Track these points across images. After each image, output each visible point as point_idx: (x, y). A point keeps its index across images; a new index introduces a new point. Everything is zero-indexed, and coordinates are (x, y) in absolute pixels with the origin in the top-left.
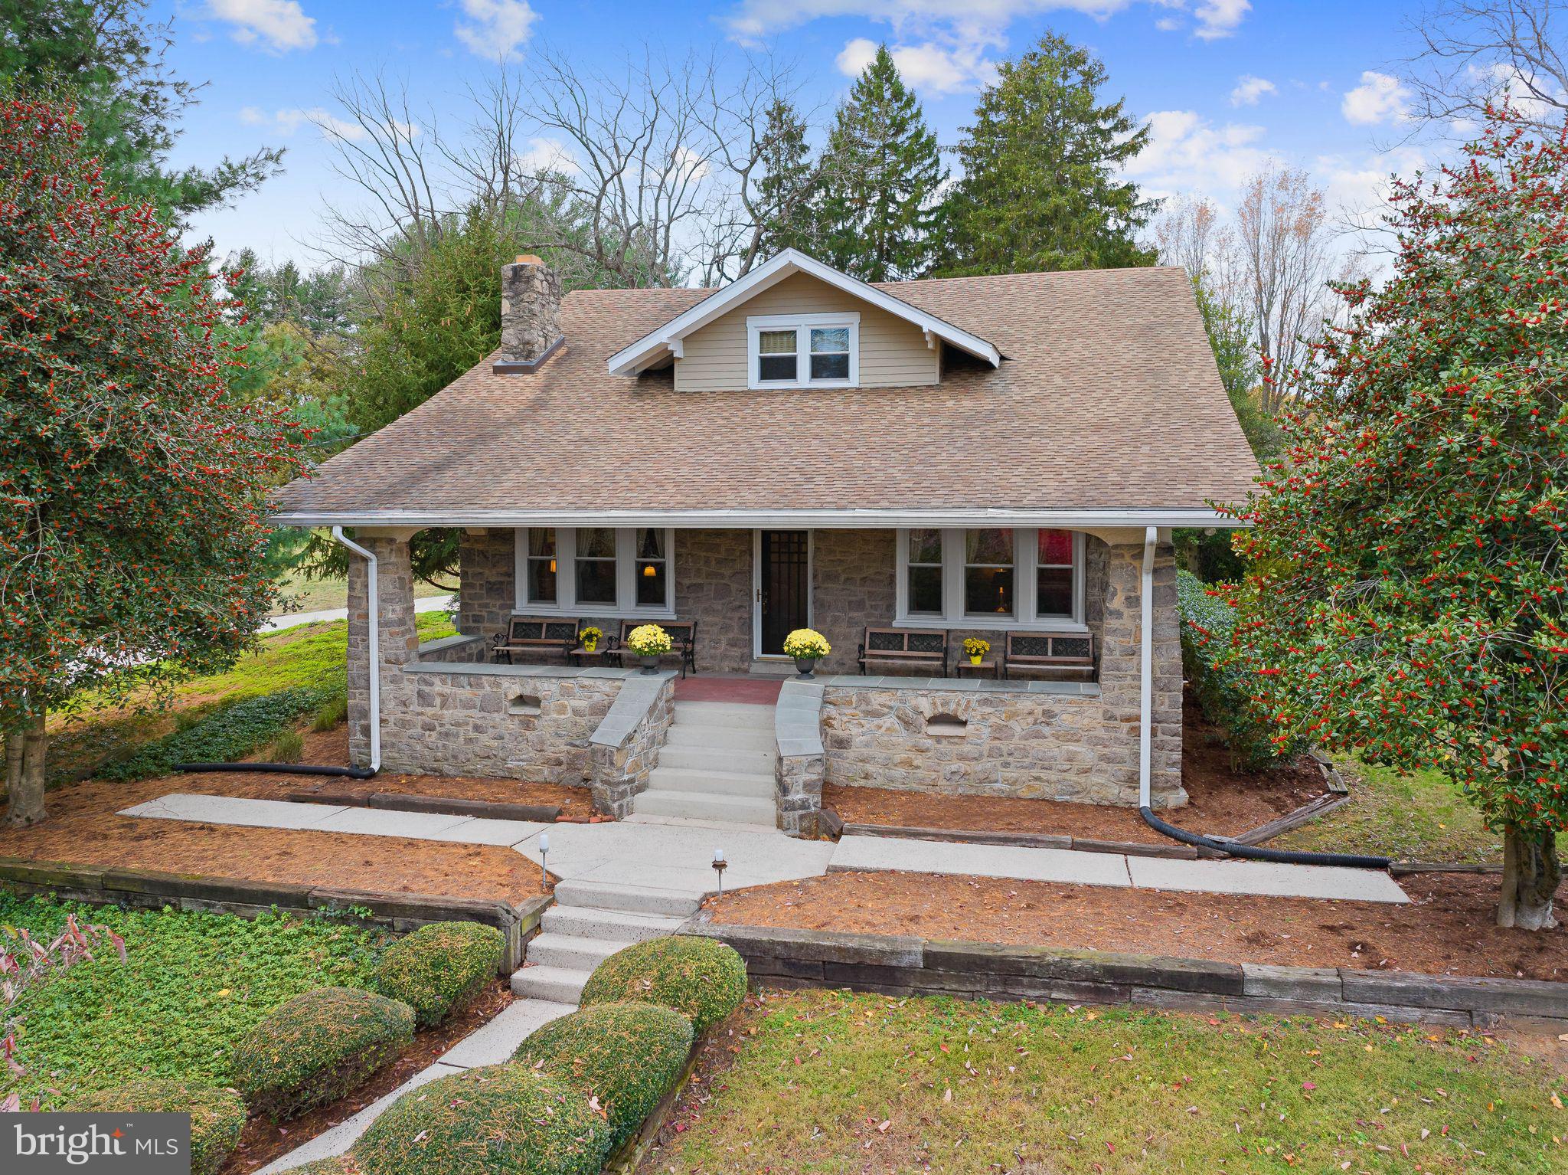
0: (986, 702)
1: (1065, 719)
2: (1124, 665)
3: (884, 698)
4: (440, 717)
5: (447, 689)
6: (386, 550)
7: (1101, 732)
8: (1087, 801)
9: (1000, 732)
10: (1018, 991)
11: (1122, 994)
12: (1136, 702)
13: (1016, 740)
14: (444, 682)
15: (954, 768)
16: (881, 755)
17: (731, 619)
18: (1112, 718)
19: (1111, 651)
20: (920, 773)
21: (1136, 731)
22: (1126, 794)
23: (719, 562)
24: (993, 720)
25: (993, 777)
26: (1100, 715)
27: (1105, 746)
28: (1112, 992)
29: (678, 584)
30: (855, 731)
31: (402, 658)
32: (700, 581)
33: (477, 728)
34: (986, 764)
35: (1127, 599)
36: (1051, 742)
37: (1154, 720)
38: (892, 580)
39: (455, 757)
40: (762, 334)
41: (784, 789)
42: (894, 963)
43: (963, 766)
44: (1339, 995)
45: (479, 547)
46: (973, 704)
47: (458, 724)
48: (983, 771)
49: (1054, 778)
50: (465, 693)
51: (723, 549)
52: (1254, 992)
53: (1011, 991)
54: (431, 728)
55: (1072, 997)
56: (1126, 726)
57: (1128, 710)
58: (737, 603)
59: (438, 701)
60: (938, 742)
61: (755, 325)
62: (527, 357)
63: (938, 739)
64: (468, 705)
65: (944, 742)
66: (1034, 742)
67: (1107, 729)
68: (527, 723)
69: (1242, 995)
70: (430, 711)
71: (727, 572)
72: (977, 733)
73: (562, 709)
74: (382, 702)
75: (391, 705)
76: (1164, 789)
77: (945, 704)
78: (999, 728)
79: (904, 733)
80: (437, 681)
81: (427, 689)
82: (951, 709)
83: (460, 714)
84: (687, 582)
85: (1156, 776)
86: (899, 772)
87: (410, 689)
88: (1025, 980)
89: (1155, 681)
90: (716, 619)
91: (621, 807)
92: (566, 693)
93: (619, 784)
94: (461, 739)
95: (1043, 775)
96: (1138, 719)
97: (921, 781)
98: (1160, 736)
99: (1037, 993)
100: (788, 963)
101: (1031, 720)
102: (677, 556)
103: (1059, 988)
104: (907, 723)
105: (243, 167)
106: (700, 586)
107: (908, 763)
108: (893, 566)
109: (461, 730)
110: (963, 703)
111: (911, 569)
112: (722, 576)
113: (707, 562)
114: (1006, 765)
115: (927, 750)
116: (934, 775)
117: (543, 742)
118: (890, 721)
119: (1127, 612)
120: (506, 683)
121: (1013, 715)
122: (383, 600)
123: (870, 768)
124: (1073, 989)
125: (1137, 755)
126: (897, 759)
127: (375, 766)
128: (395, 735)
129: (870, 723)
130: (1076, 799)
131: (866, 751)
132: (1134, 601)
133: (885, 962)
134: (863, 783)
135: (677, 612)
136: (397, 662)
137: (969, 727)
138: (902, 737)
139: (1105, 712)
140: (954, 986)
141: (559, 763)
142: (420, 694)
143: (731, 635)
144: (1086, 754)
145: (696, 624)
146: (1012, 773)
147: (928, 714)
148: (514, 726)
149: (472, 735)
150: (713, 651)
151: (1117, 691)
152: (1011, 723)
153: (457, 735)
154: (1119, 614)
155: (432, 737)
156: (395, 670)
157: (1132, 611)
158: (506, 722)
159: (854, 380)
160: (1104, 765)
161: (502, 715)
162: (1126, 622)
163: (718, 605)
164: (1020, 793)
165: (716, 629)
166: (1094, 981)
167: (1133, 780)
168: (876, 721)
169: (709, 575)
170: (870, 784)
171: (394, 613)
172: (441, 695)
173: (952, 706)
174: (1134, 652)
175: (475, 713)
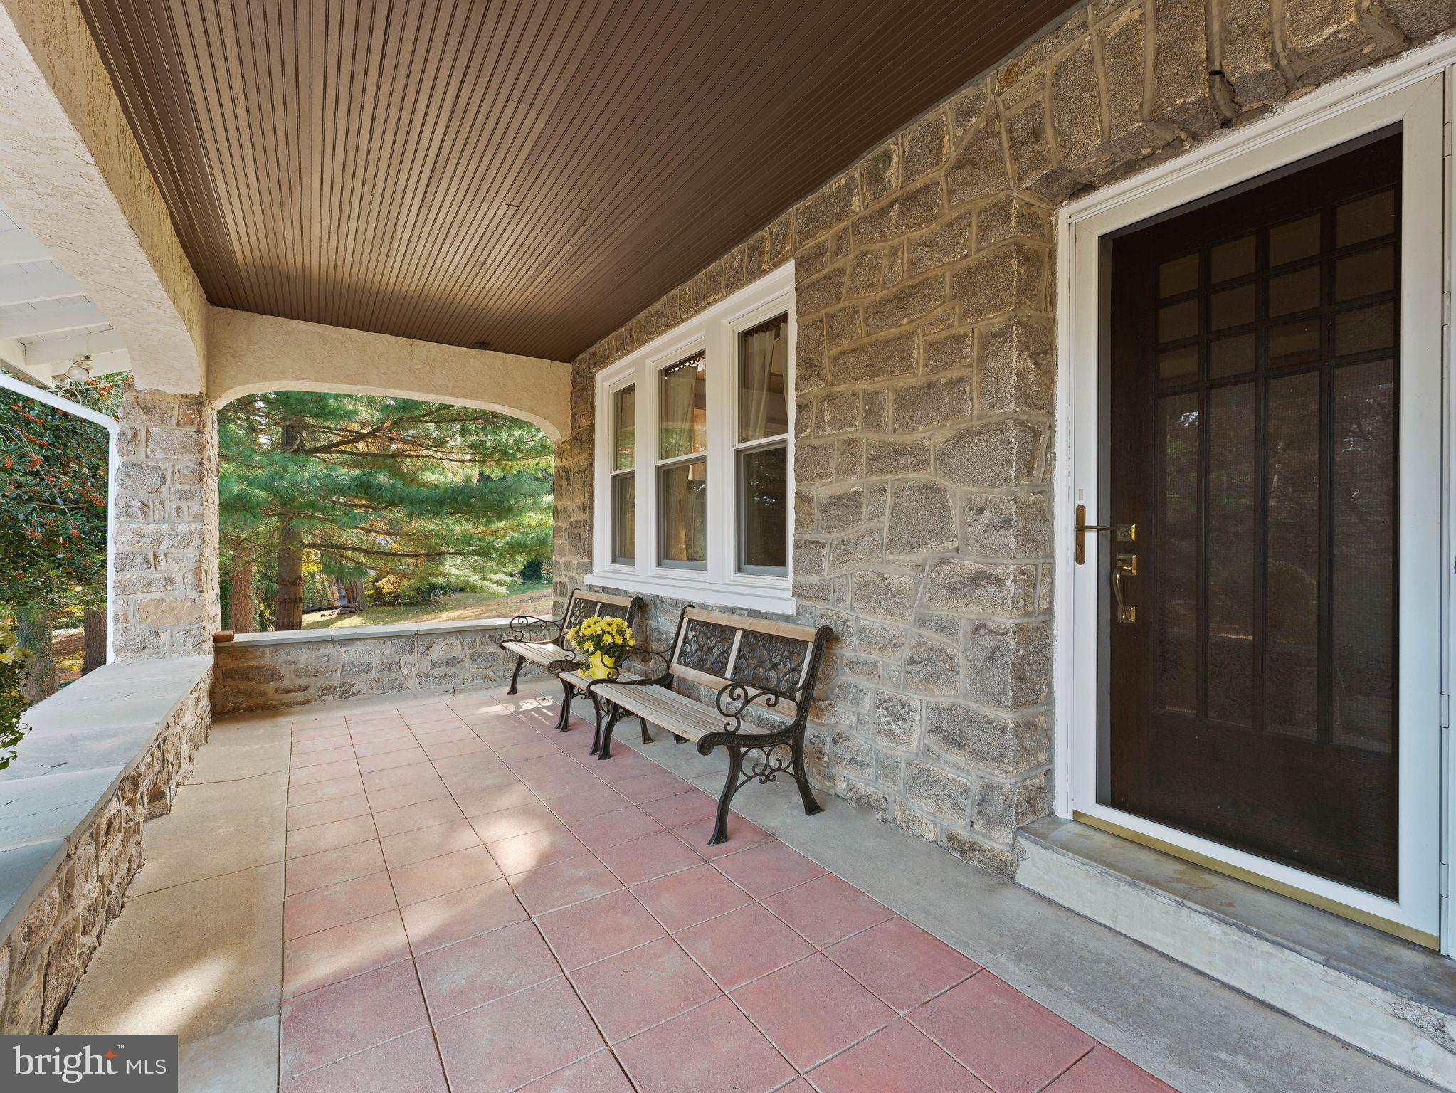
17: (944, 627)
23: (908, 402)
32: (851, 484)
51: (918, 353)
58: (969, 564)
71: (934, 436)
90: (895, 625)
112: (915, 456)
113: (872, 417)
143: (943, 697)
150: (883, 744)
165: (893, 662)
169: (884, 457)
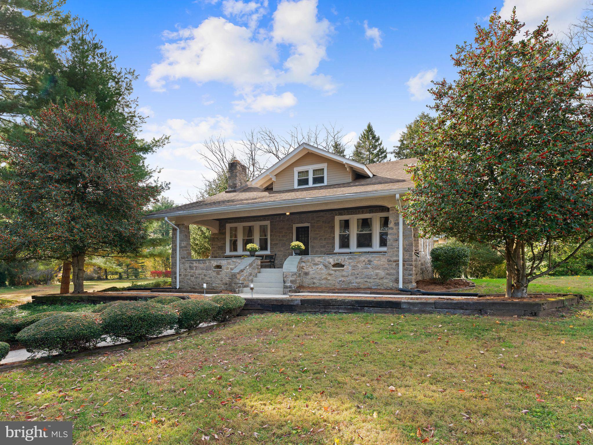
0: (350, 259)
1: (375, 263)
2: (394, 244)
3: (319, 259)
4: (194, 273)
5: (197, 265)
6: (182, 227)
7: (387, 266)
8: (382, 288)
9: (354, 267)
10: (329, 310)
11: (361, 310)
12: (398, 256)
13: (359, 270)
14: (196, 263)
15: (340, 279)
16: (318, 277)
17: (286, 253)
18: (390, 261)
19: (390, 240)
20: (330, 282)
21: (398, 265)
22: (395, 285)
23: (282, 236)
24: (352, 264)
25: (352, 281)
26: (386, 261)
27: (388, 270)
28: (358, 309)
29: (271, 243)
30: (310, 270)
31: (186, 257)
32: (277, 242)
33: (205, 275)
34: (350, 278)
35: (395, 223)
36: (371, 270)
37: (404, 261)
38: (334, 238)
39: (199, 284)
40: (299, 173)
41: (284, 282)
42: (292, 304)
43: (343, 279)
44: (434, 306)
45: (216, 236)
46: (346, 259)
47: (200, 275)
48: (349, 280)
49: (372, 281)
50: (202, 265)
52: (404, 307)
53: (327, 310)
54: (192, 276)
55: (346, 311)
56: (394, 264)
57: (395, 258)
58: (288, 248)
59: (195, 268)
60: (335, 272)
61: (296, 170)
62: (235, 188)
63: (335, 271)
64: (202, 269)
65: (337, 272)
66: (365, 270)
67: (389, 265)
68: (218, 274)
69: (400, 308)
70: (192, 271)
71: (285, 239)
72: (348, 268)
73: (227, 269)
74: (180, 269)
75: (182, 270)
76: (407, 283)
77: (338, 260)
78: (354, 266)
79: (325, 270)
80: (194, 263)
81: (192, 265)
82: (339, 261)
83: (200, 271)
84: (273, 243)
85: (405, 279)
86: (323, 282)
87: (187, 265)
88: (331, 307)
89: (404, 249)
90: (282, 253)
91: (239, 290)
92: (229, 264)
93: (238, 283)
94: (200, 279)
95: (368, 280)
96: (398, 261)
97: (330, 284)
98: (406, 266)
99: (335, 311)
100: (261, 305)
101: (364, 263)
102: (271, 235)
103: (341, 309)
104: (326, 266)
105: (159, 141)
106: (277, 244)
107: (326, 279)
108: (334, 234)
109: (201, 276)
110: (343, 259)
111: (340, 235)
112: (284, 240)
113: (279, 236)
114: (356, 278)
115: (332, 274)
116: (334, 282)
117: (222, 278)
118: (321, 266)
119: (395, 228)
120: (212, 262)
121: (358, 262)
122: (180, 241)
123: (315, 281)
124: (345, 309)
125: (398, 273)
126: (323, 277)
127: (178, 287)
128: (183, 279)
129: (315, 268)
130: (379, 288)
131: (314, 276)
132: (397, 224)
133: (290, 304)
134: (313, 285)
135: (271, 252)
136: (184, 258)
137: (345, 267)
138: (324, 271)
139: (388, 259)
140: (310, 310)
141: (226, 284)
142: (190, 267)
144: (382, 273)
145: (275, 255)
146: (359, 280)
147: (332, 263)
148: (214, 274)
149: (203, 277)
150: (281, 262)
151: (392, 253)
152: (358, 265)
153: (199, 278)
154: (392, 229)
155: (193, 279)
156: (184, 260)
157: (396, 227)
158: (212, 273)
159: (326, 183)
160: (388, 276)
161: (211, 271)
162: (395, 231)
163: (282, 249)
164: (361, 286)
165: (281, 256)
166: (352, 306)
167: (397, 281)
168: (317, 266)
169: (280, 240)
170: (315, 286)
171: (184, 244)
172: (196, 266)
173: (340, 260)
174: (397, 240)
175: (204, 271)
